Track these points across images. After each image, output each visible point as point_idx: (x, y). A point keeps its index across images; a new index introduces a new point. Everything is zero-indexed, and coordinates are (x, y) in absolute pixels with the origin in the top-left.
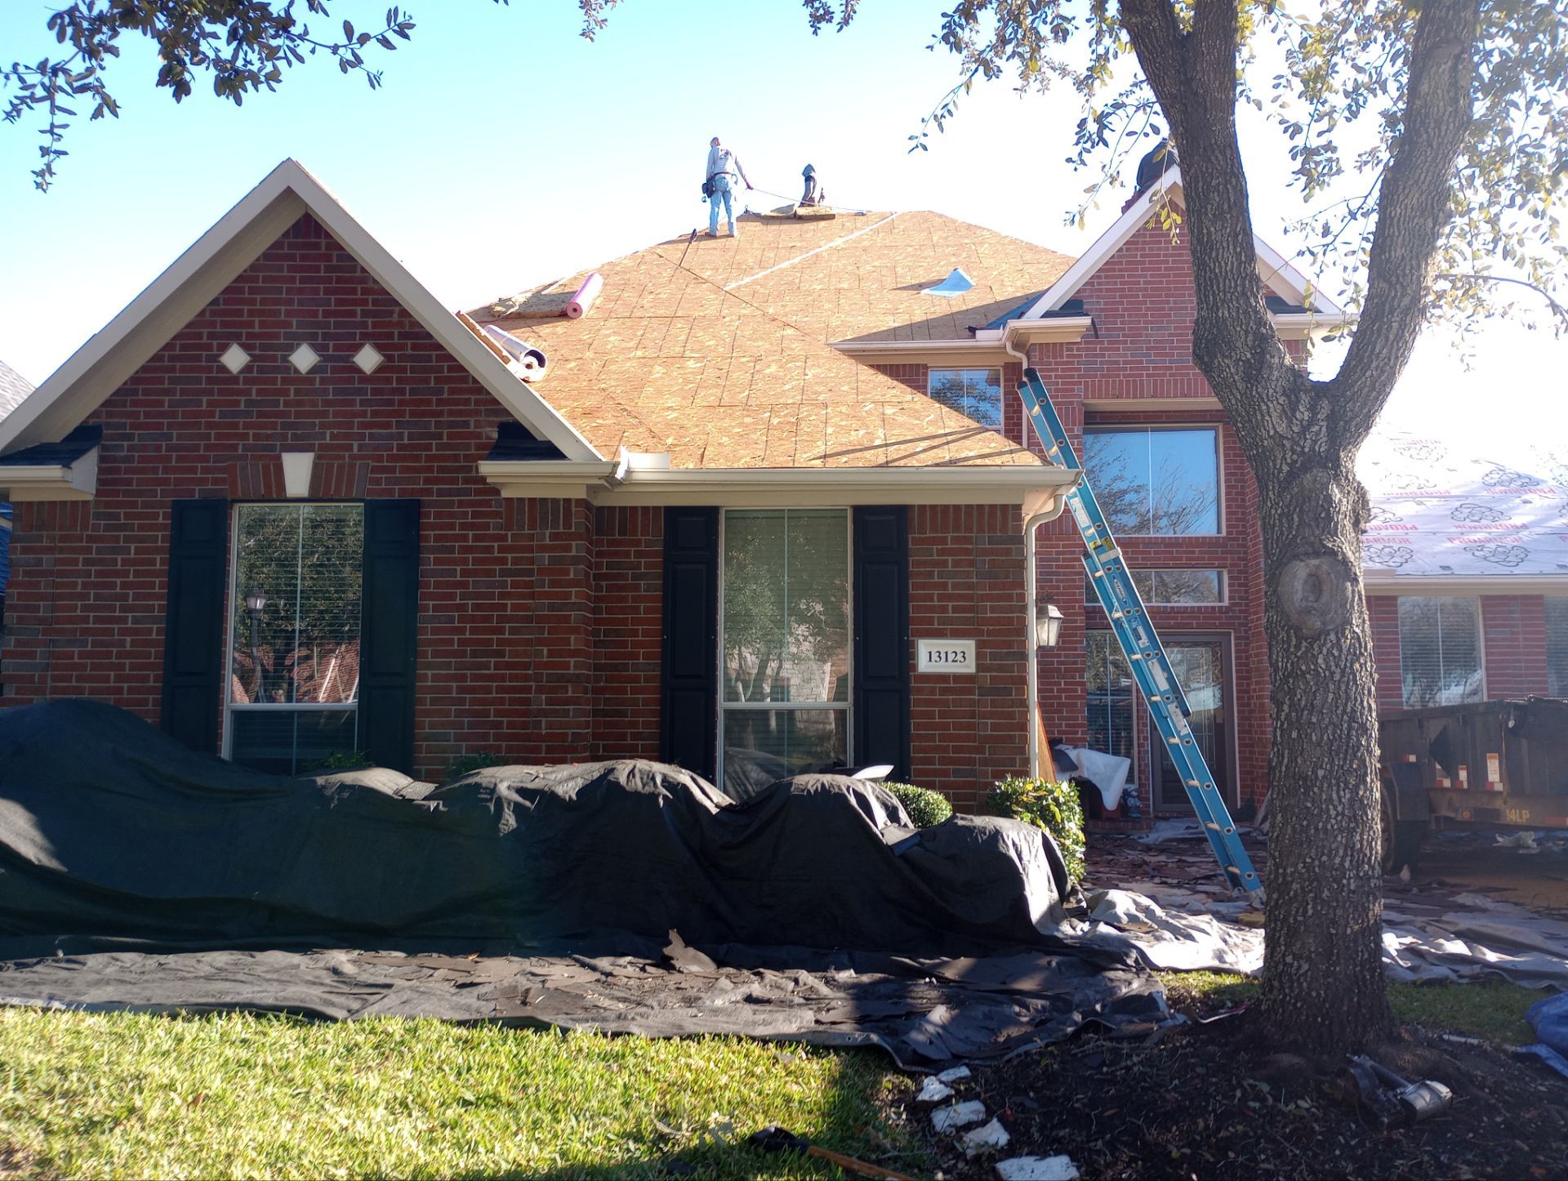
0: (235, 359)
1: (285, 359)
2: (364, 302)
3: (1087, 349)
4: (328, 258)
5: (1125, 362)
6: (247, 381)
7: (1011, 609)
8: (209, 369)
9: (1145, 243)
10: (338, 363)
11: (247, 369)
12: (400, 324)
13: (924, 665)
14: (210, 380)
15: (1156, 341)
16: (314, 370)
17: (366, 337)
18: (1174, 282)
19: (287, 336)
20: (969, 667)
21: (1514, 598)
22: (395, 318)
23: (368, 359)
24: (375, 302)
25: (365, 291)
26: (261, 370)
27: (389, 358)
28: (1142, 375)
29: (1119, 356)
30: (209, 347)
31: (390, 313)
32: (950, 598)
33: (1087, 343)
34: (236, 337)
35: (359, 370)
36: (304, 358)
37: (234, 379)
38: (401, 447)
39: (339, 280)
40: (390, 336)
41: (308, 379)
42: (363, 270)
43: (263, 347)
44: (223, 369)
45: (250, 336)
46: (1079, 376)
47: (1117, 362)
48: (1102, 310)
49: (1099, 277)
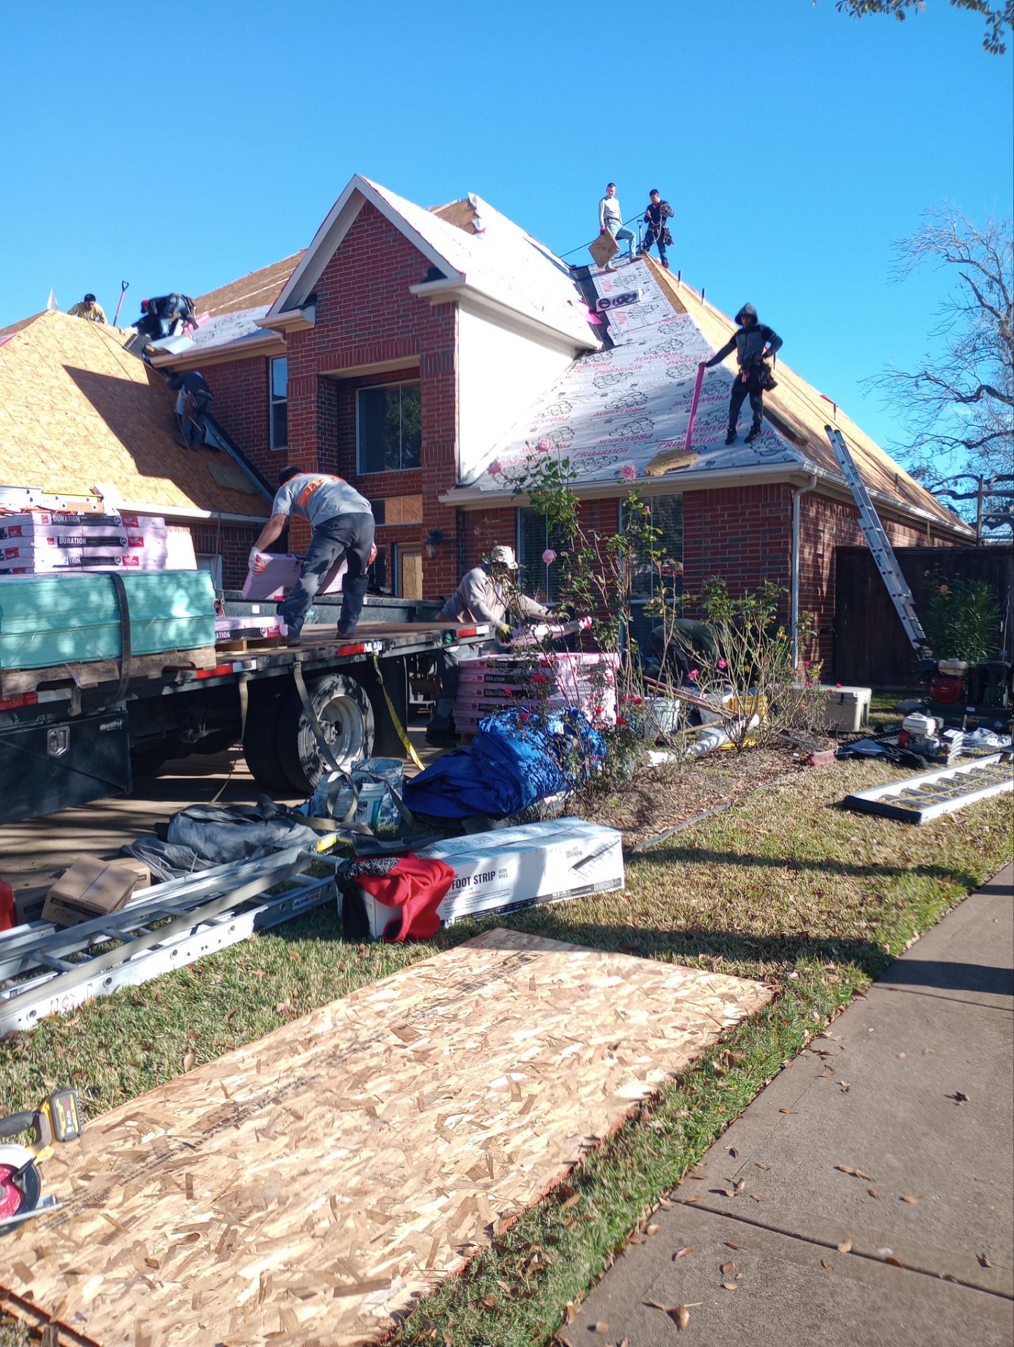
3: (319, 332)
5: (342, 339)
9: (353, 239)
15: (360, 319)
18: (373, 268)
21: (596, 501)
28: (351, 348)
29: (339, 334)
33: (319, 327)
46: (315, 355)
47: (337, 340)
48: (328, 299)
49: (327, 273)
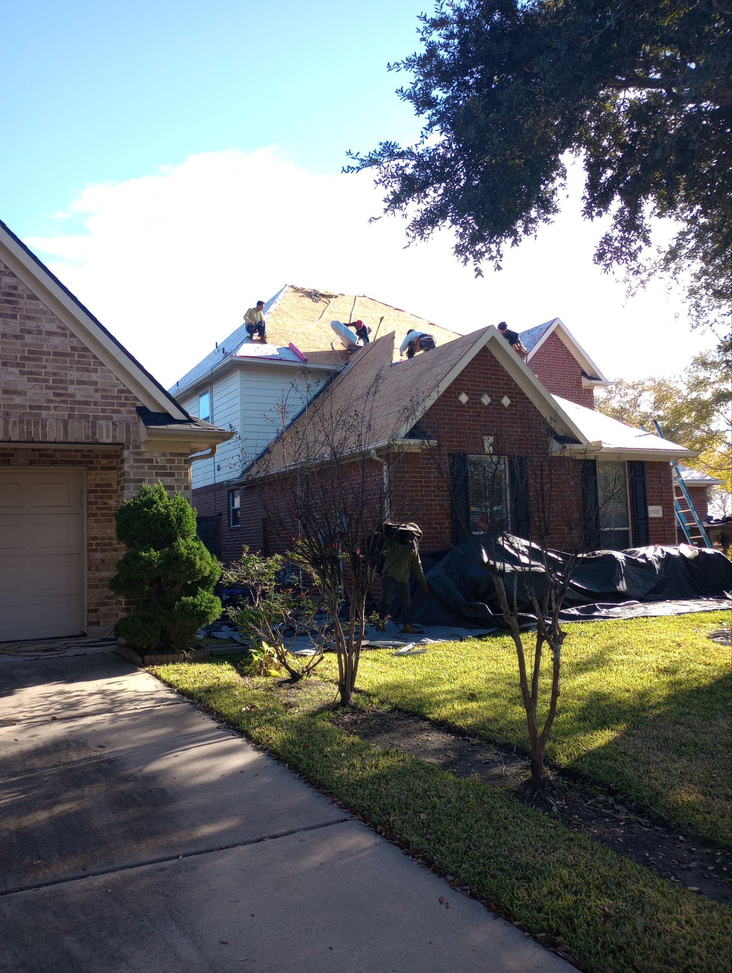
0: (464, 398)
1: (480, 399)
2: (503, 380)
4: (491, 361)
6: (469, 407)
7: (670, 496)
8: (455, 402)
10: (496, 402)
11: (468, 402)
12: (515, 389)
13: (651, 515)
14: (456, 406)
16: (489, 404)
17: (505, 393)
19: (480, 390)
20: (661, 516)
22: (513, 386)
23: (506, 401)
24: (507, 380)
25: (503, 375)
26: (473, 403)
27: (512, 402)
30: (454, 393)
31: (511, 385)
32: (655, 492)
34: (463, 390)
35: (502, 405)
36: (486, 400)
37: (463, 406)
38: (518, 436)
39: (495, 370)
40: (512, 393)
41: (487, 408)
42: (502, 367)
43: (472, 394)
44: (460, 402)
45: (468, 389)
